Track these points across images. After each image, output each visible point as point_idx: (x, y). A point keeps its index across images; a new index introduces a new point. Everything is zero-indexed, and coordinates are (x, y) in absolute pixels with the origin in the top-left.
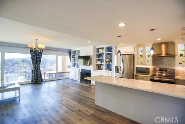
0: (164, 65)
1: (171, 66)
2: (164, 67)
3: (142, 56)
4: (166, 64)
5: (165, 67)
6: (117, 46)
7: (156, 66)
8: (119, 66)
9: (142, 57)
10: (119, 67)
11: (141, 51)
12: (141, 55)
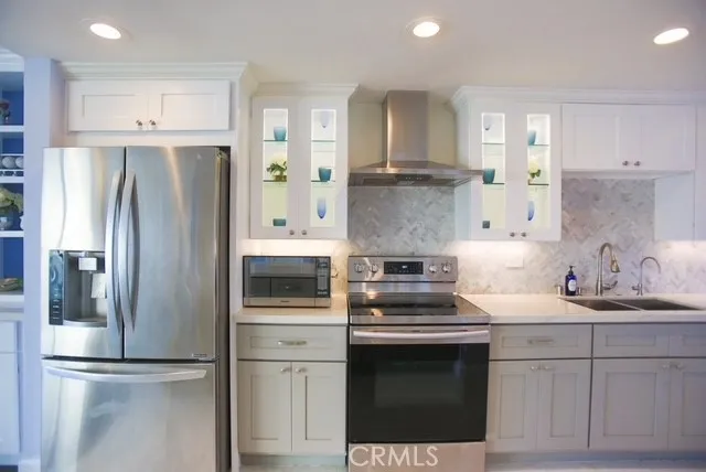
0: (404, 234)
1: (437, 240)
2: (401, 245)
3: (279, 173)
4: (411, 228)
5: (410, 250)
6: (71, 66)
7: (362, 243)
8: (91, 254)
9: (280, 179)
10: (88, 264)
11: (279, 138)
12: (274, 167)
